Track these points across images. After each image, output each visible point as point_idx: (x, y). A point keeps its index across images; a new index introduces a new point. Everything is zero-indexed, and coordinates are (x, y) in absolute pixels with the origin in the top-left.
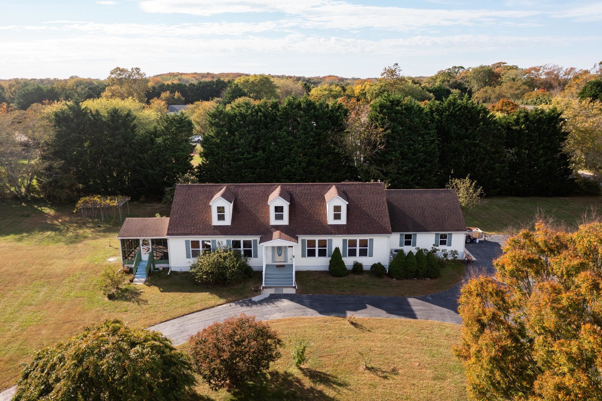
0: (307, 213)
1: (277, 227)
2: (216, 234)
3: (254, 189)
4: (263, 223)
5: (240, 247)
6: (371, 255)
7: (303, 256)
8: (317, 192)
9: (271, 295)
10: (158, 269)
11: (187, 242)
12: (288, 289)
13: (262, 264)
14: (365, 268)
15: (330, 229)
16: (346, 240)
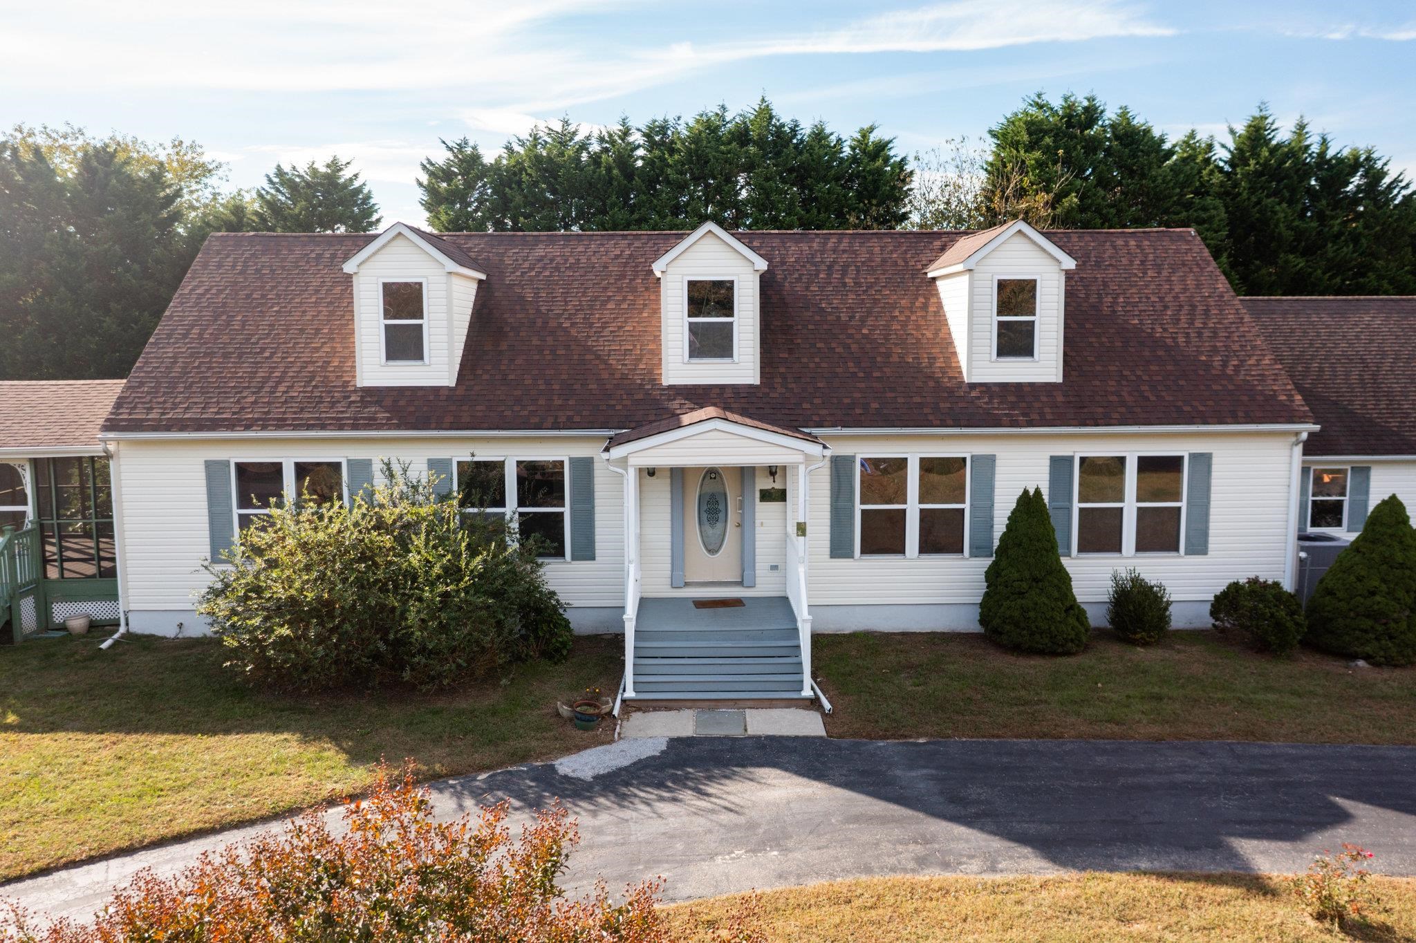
0: (851, 336)
1: (699, 396)
2: (372, 424)
3: (581, 249)
4: (624, 377)
5: (502, 503)
6: (1199, 546)
7: (839, 549)
8: (884, 261)
9: (675, 743)
10: (63, 627)
11: (214, 470)
12: (776, 713)
13: (622, 595)
14: (1178, 619)
15: (981, 403)
16: (1070, 460)
